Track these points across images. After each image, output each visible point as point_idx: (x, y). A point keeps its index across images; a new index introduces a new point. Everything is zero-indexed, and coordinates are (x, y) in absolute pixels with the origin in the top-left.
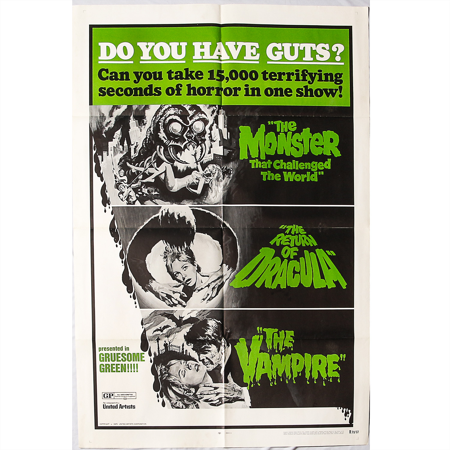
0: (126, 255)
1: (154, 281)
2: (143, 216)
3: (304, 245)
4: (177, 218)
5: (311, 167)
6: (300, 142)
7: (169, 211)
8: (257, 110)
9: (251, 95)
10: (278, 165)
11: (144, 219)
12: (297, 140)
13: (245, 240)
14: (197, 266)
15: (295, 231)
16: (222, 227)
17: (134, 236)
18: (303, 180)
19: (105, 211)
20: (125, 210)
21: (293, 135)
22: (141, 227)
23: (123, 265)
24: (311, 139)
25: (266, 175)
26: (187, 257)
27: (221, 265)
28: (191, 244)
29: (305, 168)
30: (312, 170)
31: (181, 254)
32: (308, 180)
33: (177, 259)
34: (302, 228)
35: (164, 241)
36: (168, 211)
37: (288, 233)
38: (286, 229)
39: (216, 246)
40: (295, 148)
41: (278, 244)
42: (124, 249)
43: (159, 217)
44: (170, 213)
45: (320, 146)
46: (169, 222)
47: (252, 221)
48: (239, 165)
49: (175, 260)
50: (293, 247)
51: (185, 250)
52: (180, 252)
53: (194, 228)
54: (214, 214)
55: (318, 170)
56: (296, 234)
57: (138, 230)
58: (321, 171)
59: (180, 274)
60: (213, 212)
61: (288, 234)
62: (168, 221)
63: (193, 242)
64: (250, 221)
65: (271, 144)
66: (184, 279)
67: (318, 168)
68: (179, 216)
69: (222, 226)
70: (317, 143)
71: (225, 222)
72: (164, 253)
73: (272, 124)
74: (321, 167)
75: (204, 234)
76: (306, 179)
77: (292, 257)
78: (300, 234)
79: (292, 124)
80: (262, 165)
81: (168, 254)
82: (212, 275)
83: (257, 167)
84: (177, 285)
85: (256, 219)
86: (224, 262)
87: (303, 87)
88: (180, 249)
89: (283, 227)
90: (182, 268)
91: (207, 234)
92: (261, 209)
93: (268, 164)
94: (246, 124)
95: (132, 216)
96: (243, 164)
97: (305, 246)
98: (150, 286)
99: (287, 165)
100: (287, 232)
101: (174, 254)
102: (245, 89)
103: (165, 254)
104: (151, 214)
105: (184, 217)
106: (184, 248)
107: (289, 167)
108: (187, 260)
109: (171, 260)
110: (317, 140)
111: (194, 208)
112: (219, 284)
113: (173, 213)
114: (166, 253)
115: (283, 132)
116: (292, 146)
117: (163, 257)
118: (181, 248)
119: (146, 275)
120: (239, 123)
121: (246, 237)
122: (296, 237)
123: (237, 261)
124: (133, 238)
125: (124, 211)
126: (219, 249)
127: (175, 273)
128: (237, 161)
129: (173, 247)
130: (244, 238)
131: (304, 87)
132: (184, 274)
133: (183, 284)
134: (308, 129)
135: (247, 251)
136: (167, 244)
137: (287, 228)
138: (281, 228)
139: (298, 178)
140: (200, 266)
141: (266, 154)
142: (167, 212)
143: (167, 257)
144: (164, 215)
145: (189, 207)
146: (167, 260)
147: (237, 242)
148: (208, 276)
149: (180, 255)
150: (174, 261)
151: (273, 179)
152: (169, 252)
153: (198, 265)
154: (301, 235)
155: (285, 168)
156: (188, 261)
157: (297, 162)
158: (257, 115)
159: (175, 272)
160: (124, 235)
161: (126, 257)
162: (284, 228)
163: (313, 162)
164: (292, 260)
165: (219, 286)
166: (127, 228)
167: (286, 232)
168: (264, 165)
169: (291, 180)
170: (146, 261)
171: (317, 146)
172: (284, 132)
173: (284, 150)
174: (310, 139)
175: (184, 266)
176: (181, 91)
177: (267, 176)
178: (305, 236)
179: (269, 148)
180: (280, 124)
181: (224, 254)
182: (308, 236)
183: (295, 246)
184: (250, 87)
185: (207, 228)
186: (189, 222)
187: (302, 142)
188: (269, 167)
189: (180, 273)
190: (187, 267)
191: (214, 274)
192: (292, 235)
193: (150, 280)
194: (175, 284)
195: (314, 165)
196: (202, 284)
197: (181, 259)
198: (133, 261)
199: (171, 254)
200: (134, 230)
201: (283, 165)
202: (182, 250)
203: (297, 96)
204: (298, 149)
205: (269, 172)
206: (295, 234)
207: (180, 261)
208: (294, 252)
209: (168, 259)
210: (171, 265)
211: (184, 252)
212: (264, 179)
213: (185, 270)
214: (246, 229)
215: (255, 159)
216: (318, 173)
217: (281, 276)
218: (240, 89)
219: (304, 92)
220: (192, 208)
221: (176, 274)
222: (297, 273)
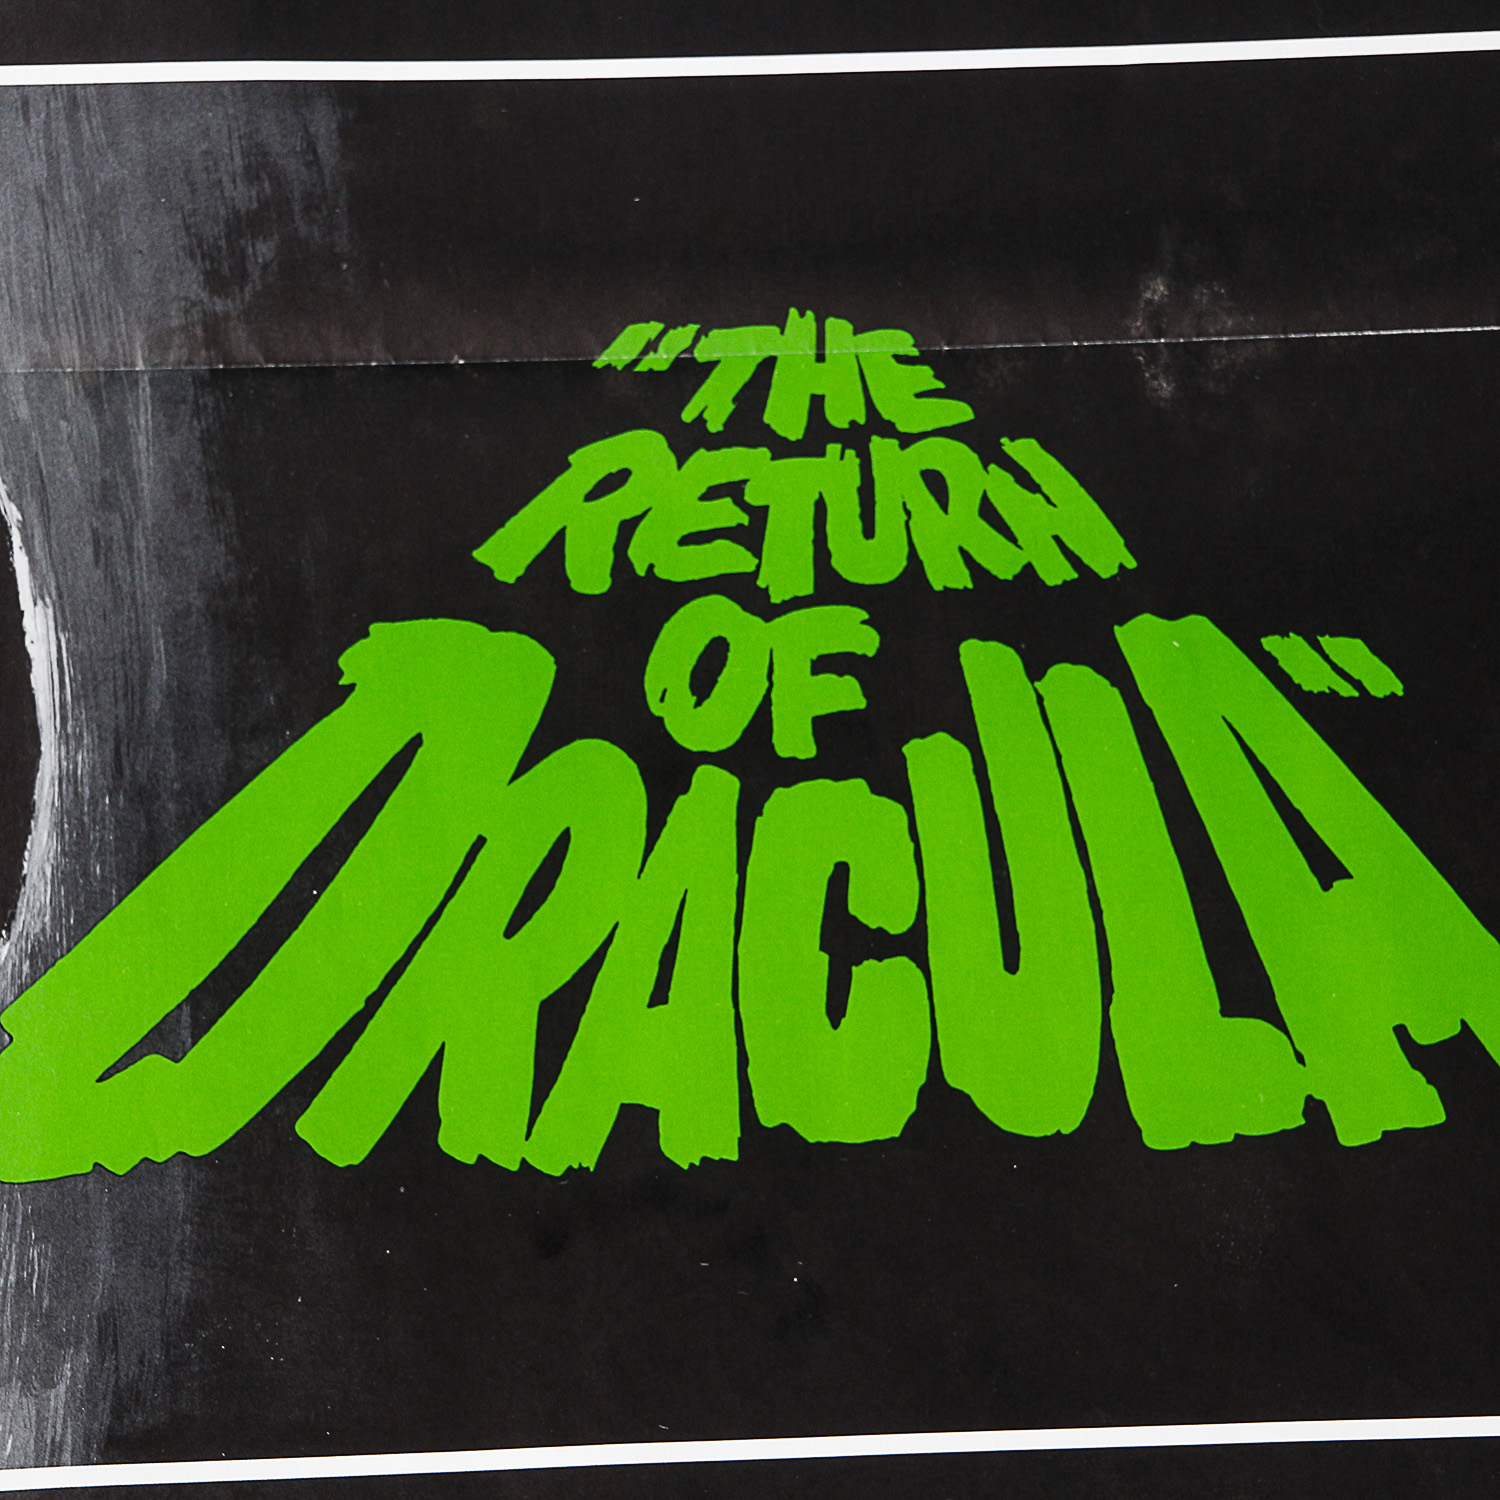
3: (946, 574)
13: (129, 528)
15: (817, 402)
34: (901, 359)
37: (715, 426)
38: (690, 373)
41: (589, 574)
47: (216, 282)
50: (796, 603)
56: (837, 435)
61: (715, 442)
64: (192, 284)
77: (793, 740)
78: (888, 429)
85: (264, 250)
89: (652, 346)
97: (962, 580)
100: (712, 403)
121: (145, 485)
122: (836, 471)
123: (28, 810)
130: (106, 498)
135: (160, 673)
137: (701, 355)
138: (621, 351)
147: (20, 561)
154: (907, 440)
162: (660, 361)
164: (795, 772)
167: (688, 415)
178: (957, 461)
182: (991, 455)
183: (830, 588)
192: (782, 448)
206: (818, 435)
208: (824, 664)
214: (133, 377)
217: (659, 996)
222: (881, 945)
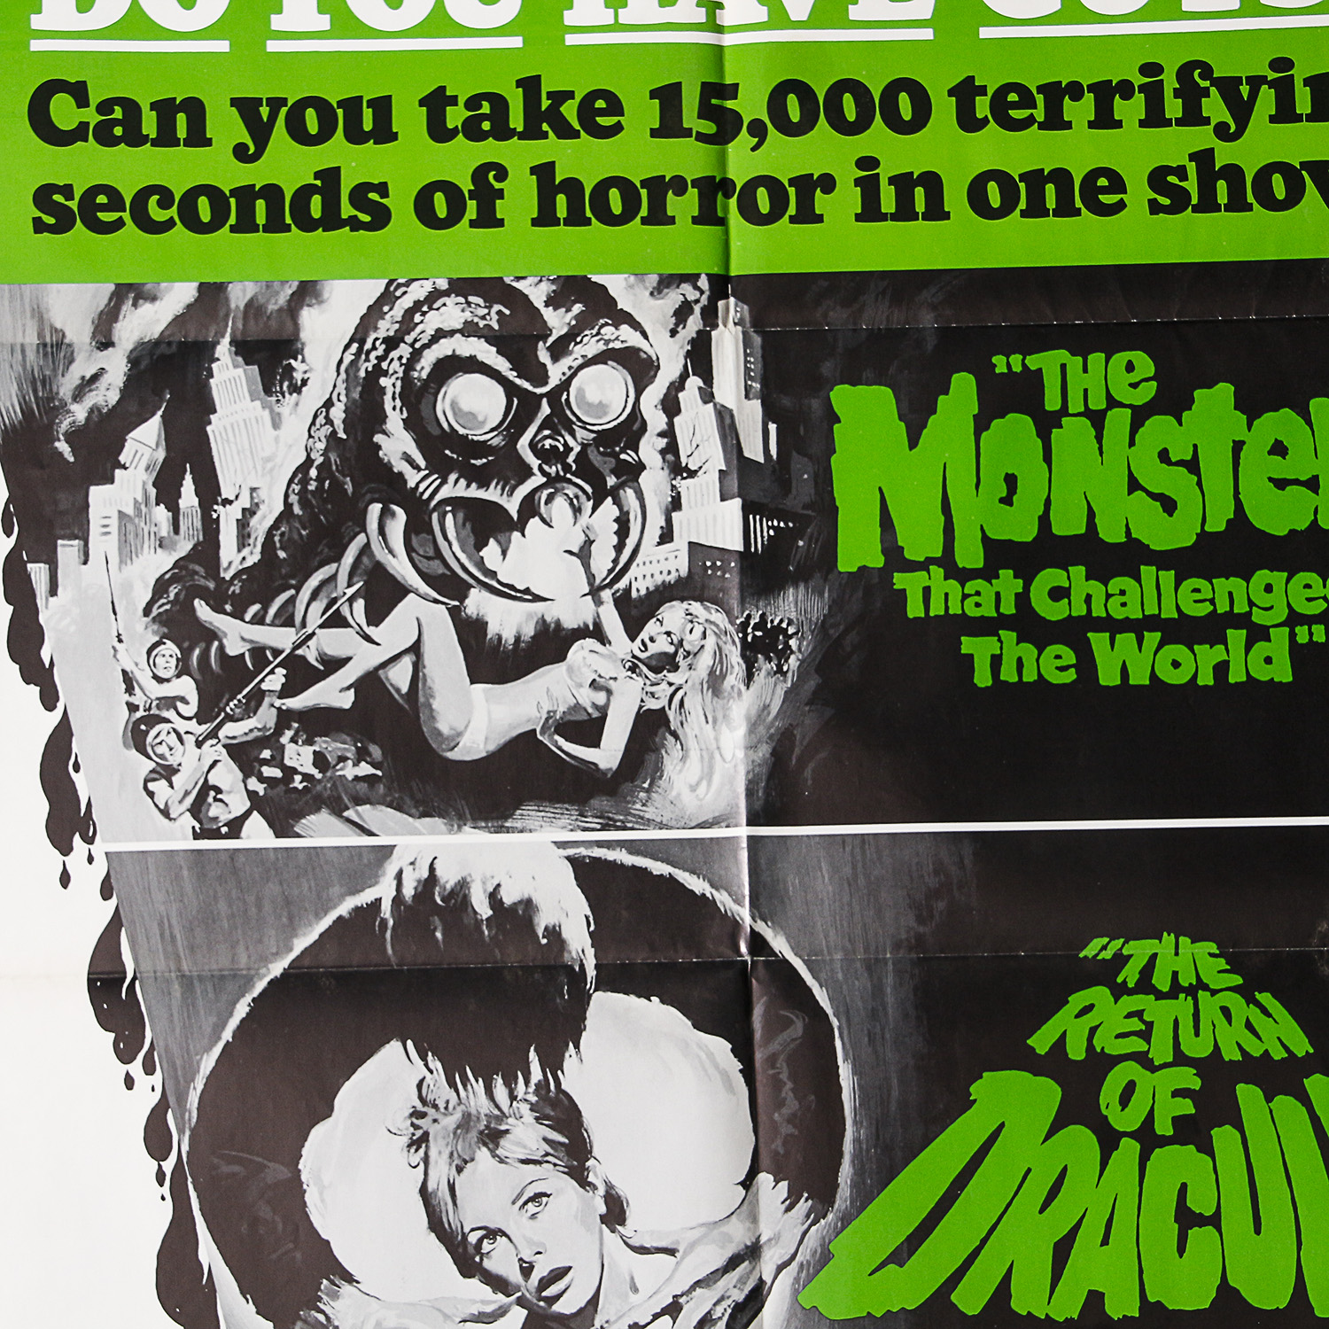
0: (181, 1131)
1: (346, 1288)
2: (288, 902)
3: (1231, 1054)
4: (484, 911)
5: (1251, 604)
6: (1181, 463)
7: (438, 872)
8: (926, 295)
9: (895, 217)
10: (1058, 594)
11: (291, 919)
12: (1164, 456)
13: (883, 1030)
14: (607, 1192)
15: (1175, 974)
16: (748, 958)
17: (233, 1023)
18: (1206, 679)
19: (65, 879)
20: (185, 873)
21: (1136, 424)
22: (277, 969)
23: (163, 1198)
24: (1243, 443)
25: (993, 656)
26: (545, 1140)
27: (748, 1183)
28: (571, 1060)
29: (1215, 609)
30: (1258, 617)
31: (511, 1120)
32: (1236, 676)
33: (484, 1149)
34: (1212, 955)
35: (410, 1043)
36: (432, 868)
37: (1131, 985)
38: (1121, 960)
39: (711, 1070)
40: (1154, 496)
41: (1076, 1052)
42: (172, 1100)
43: (383, 907)
44: (442, 881)
45: (1296, 482)
46: (439, 935)
47: (920, 920)
48: (836, 605)
49: (473, 1160)
50: (1165, 1066)
51: (534, 1099)
52: (505, 1108)
53: (582, 966)
54: (697, 885)
55: (1294, 619)
56: (1183, 990)
57: (260, 986)
58: (1309, 620)
59: (501, 1240)
60: (693, 872)
61: (1131, 992)
62: (435, 930)
63: (577, 1046)
64: (909, 920)
65: (1011, 481)
66: (527, 1270)
67: (1289, 605)
68: (494, 898)
69: (743, 948)
70: (1279, 467)
71: (761, 927)
72: (412, 1115)
73: (1017, 368)
74: (1309, 600)
75: (643, 1001)
76: (1221, 669)
77: (1164, 1127)
78: (1206, 987)
79: (1130, 367)
80: (965, 597)
81: (435, 1121)
82: (692, 1246)
83: (937, 609)
84: (489, 1309)
85: (941, 905)
86: (765, 1159)
87: (1185, 161)
88: (501, 1092)
89: (1104, 948)
90: (514, 1203)
91: (663, 1002)
92: (967, 850)
93: (998, 595)
94: (868, 374)
95: (222, 906)
96: (860, 594)
97: (1239, 1057)
98: (321, 1318)
99: (1108, 596)
100: (1130, 975)
101: (466, 1122)
102: (858, 182)
103: (413, 1125)
104: (336, 890)
105: (528, 904)
106: (527, 1083)
107: (1124, 605)
108: (547, 1154)
109: (451, 1154)
110: (1279, 449)
111: (583, 851)
112: (739, 1296)
113: (463, 885)
114: (423, 1115)
115: (1082, 409)
116: (1134, 485)
117: (405, 1140)
118: (510, 1083)
119: (298, 1255)
120: (827, 368)
121: (890, 1011)
122: (1183, 1005)
123: (841, 1155)
124: (227, 1035)
125: (178, 877)
126: (730, 1088)
127: (473, 1238)
128: (826, 580)
129: (465, 1081)
130: (874, 1015)
131: (1192, 157)
132: (530, 1242)
133: (521, 1302)
134: (1225, 391)
135: (895, 1093)
136: (426, 1065)
137: (1125, 952)
138: (1089, 952)
139: (1176, 664)
140: (622, 1189)
141: (985, 539)
142: (425, 874)
143: (428, 1141)
144: (408, 891)
145: (555, 843)
146: (426, 1160)
147: (838, 1043)
148: (671, 1252)
149: (503, 1127)
150: (466, 1162)
151: (1030, 676)
152: (435, 1106)
153: (609, 1187)
154: (1214, 992)
155: (1099, 611)
156: (549, 1158)
157: (1168, 577)
158: (927, 321)
159: (473, 1230)
160: (176, 1015)
161: (185, 1148)
162: (1107, 955)
163: (1262, 576)
164: (1164, 1141)
165: (738, 1308)
166: (191, 977)
167: (1119, 980)
168: (977, 599)
169: (1139, 678)
170: (300, 1167)
171: (1281, 484)
172: (1087, 413)
173: (1091, 514)
174: (1238, 446)
175: (529, 1193)
176: (498, 201)
177: (996, 661)
178: (1235, 1002)
179: (1002, 501)
180: (1063, 367)
181: (762, 1118)
182: (1251, 1000)
183: (1180, 1059)
184: (884, 172)
185: (660, 964)
186: (554, 933)
187: (1192, 466)
188: (1009, 608)
189: (504, 1234)
190: (545, 1199)
191: (704, 1236)
192: (1160, 996)
193: (325, 1281)
194: (474, 1302)
195: (1269, 588)
196: (634, 1298)
197: (507, 1147)
198: (226, 1169)
199: (451, 1121)
200: (231, 986)
201: (1088, 599)
202: (513, 1098)
203: (1155, 208)
204: (1169, 505)
205: (1009, 636)
206: (1176, 990)
207: (501, 1161)
208: (1176, 1093)
209: (433, 1153)
210: (452, 1188)
211: (525, 1108)
212: (983, 678)
213: (533, 1216)
214: (885, 961)
215: (924, 566)
216: (1293, 635)
217: (1105, 1242)
218: (828, 183)
219: (1192, 185)
220: (571, 852)
221: (480, 1241)
222: (1201, 1221)
